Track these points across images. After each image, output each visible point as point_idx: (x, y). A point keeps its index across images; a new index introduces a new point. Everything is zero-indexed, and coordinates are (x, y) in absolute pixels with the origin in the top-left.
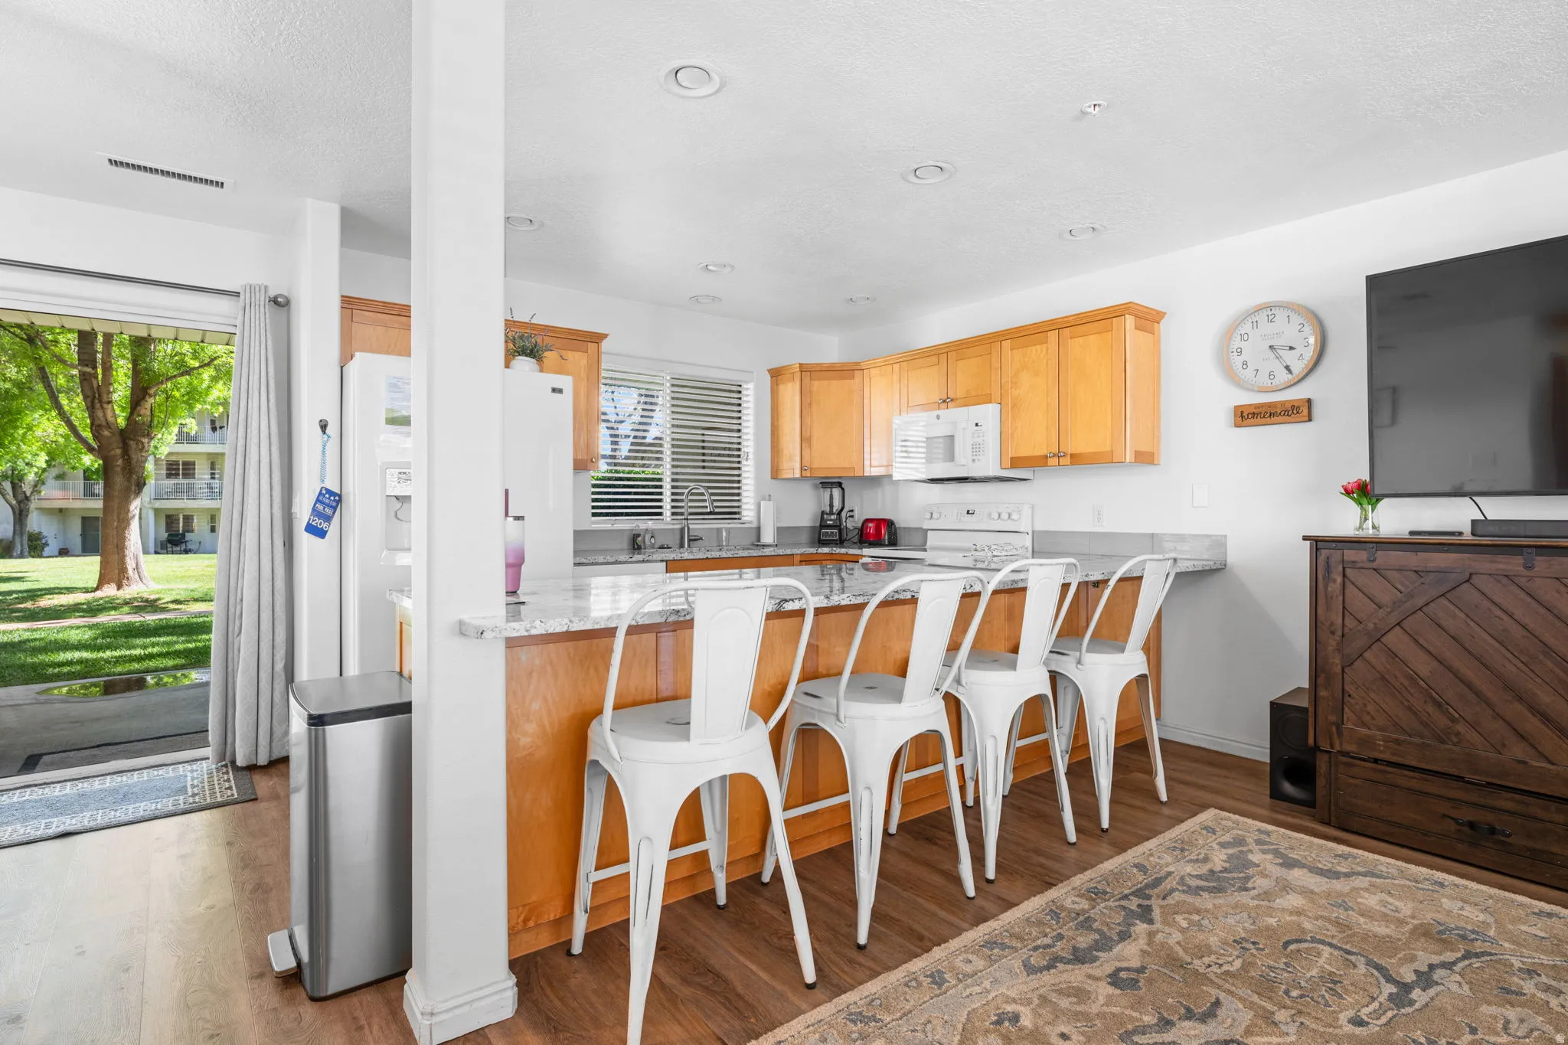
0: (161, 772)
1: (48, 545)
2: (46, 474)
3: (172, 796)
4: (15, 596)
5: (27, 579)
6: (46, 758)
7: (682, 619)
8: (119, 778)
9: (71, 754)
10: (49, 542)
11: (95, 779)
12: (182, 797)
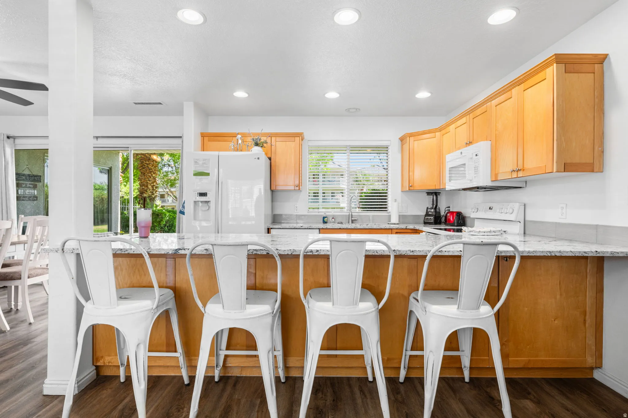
7: (123, 253)
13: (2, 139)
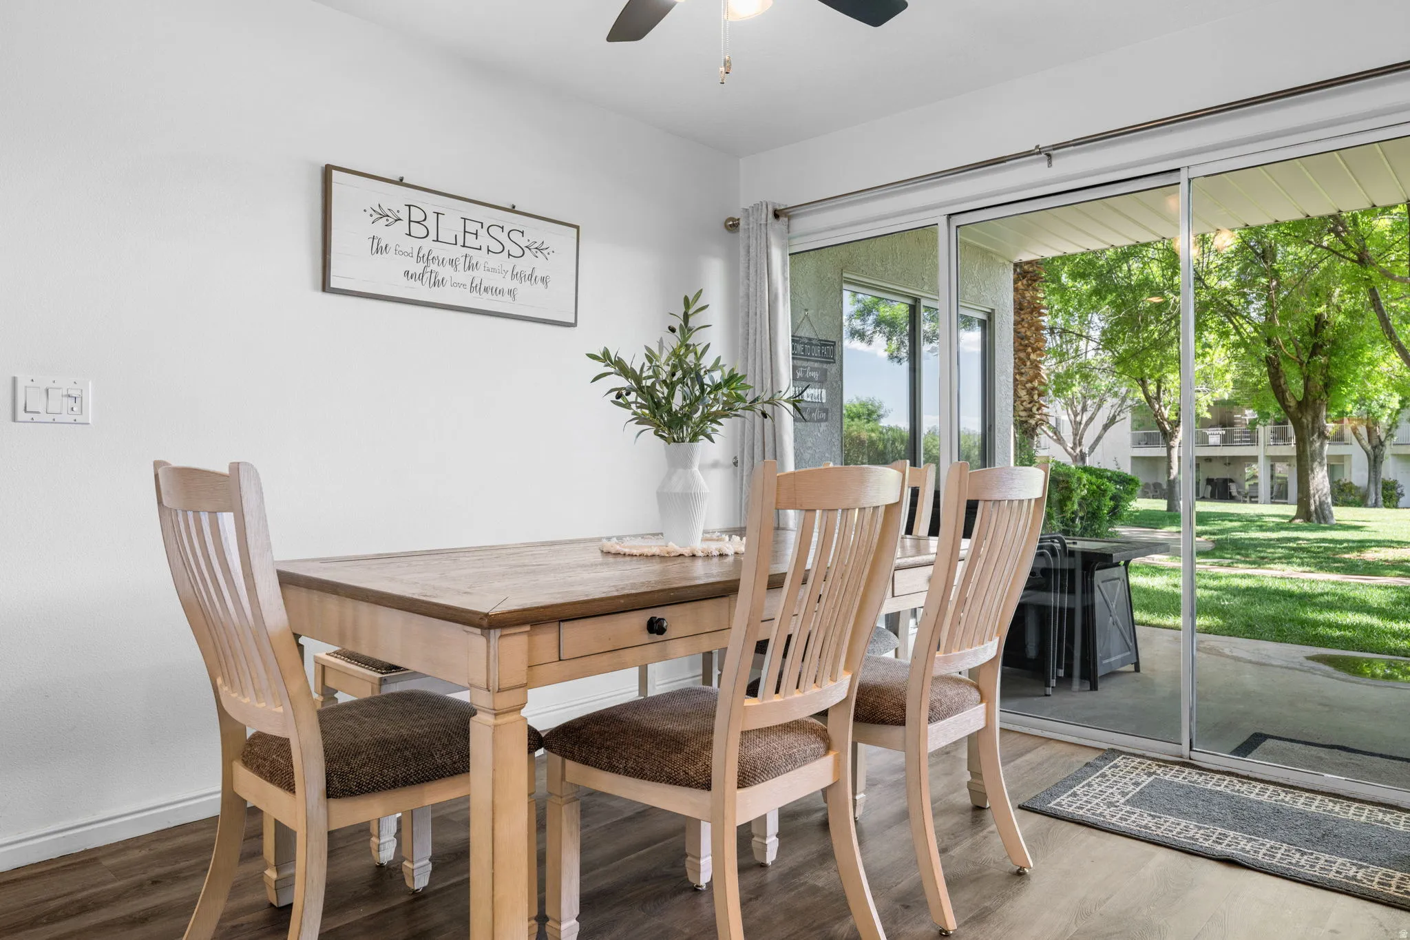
0: (1388, 818)
1: (1403, 495)
2: (1400, 416)
3: (1386, 867)
4: (1345, 545)
5: (1367, 529)
6: (1269, 743)
8: (1331, 804)
9: (1297, 746)
10: (1405, 492)
11: (1302, 793)
12: (1399, 874)
13: (763, 222)
